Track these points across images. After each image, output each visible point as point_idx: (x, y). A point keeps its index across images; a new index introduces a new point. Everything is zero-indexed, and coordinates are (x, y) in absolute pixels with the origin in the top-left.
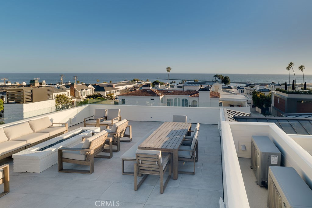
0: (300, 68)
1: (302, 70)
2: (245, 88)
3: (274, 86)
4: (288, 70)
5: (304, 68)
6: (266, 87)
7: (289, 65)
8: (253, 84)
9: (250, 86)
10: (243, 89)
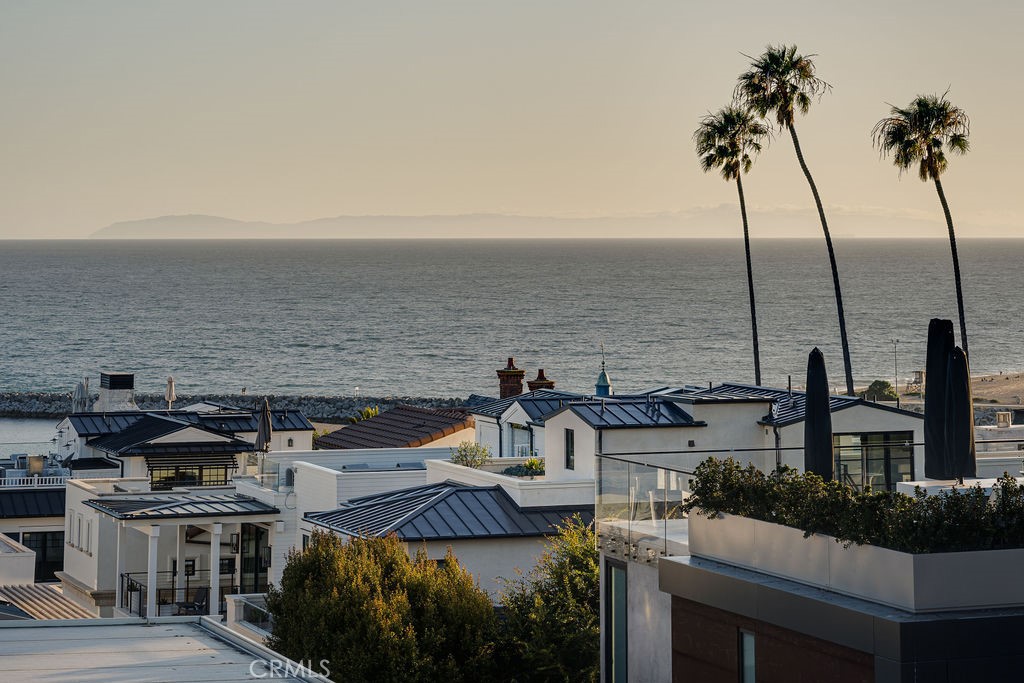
0: (897, 135)
1: (931, 168)
2: (81, 487)
3: (586, 438)
4: (717, 170)
5: (957, 141)
6: (464, 457)
7: (752, 85)
8: (203, 422)
9: (154, 456)
10: (52, 503)
